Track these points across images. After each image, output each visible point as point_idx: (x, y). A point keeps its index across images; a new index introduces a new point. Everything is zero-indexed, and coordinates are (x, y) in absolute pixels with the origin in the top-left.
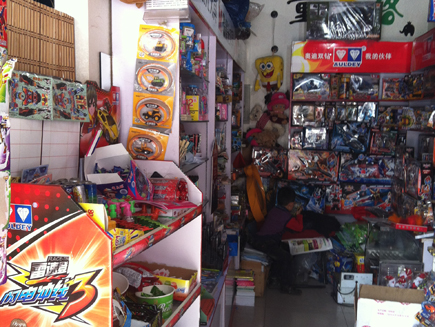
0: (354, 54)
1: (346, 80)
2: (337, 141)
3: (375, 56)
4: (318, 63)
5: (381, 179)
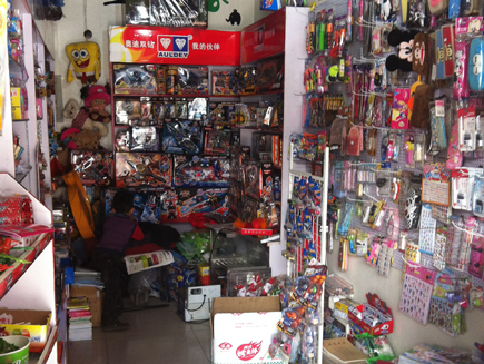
0: (180, 43)
1: (173, 72)
2: (169, 141)
3: (203, 46)
4: (140, 52)
5: (217, 182)
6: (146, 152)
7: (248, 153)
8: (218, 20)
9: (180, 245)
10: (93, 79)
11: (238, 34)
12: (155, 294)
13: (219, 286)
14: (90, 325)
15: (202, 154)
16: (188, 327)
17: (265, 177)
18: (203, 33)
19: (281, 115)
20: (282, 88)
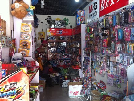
0: (61, 32)
1: (59, 37)
2: (58, 50)
3: (65, 32)
4: (53, 33)
5: (68, 58)
6: (54, 53)
7: (74, 52)
8: (68, 27)
9: (61, 71)
10: (43, 39)
11: (72, 29)
12: (56, 82)
13: (69, 80)
14: (43, 89)
15: (65, 53)
16: (63, 89)
17: (78, 57)
18: (65, 29)
19: (81, 45)
20: (81, 40)
